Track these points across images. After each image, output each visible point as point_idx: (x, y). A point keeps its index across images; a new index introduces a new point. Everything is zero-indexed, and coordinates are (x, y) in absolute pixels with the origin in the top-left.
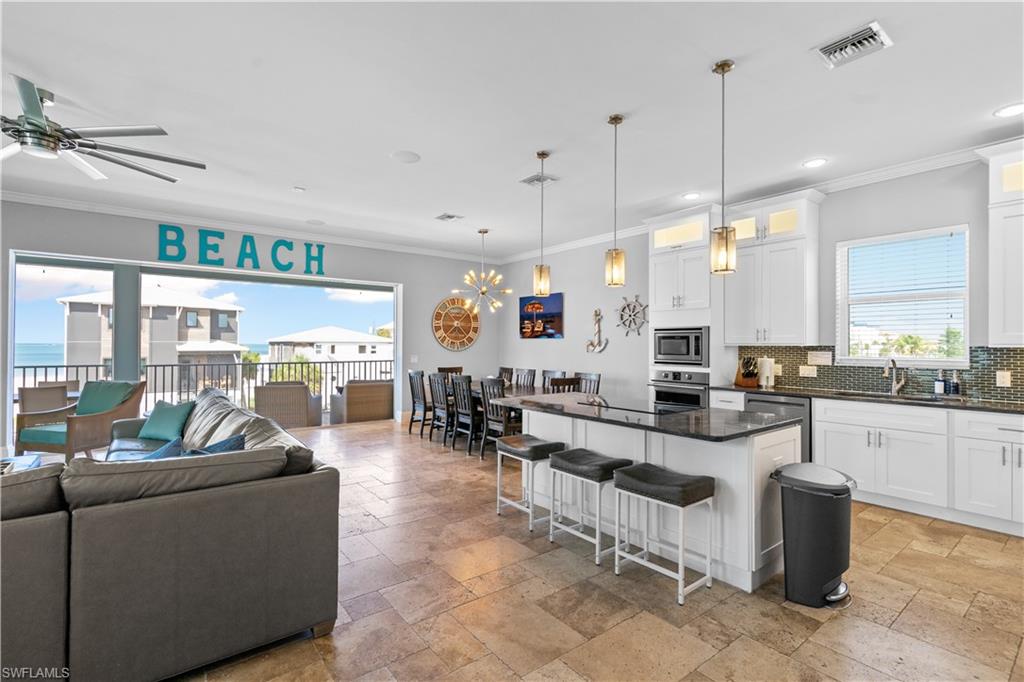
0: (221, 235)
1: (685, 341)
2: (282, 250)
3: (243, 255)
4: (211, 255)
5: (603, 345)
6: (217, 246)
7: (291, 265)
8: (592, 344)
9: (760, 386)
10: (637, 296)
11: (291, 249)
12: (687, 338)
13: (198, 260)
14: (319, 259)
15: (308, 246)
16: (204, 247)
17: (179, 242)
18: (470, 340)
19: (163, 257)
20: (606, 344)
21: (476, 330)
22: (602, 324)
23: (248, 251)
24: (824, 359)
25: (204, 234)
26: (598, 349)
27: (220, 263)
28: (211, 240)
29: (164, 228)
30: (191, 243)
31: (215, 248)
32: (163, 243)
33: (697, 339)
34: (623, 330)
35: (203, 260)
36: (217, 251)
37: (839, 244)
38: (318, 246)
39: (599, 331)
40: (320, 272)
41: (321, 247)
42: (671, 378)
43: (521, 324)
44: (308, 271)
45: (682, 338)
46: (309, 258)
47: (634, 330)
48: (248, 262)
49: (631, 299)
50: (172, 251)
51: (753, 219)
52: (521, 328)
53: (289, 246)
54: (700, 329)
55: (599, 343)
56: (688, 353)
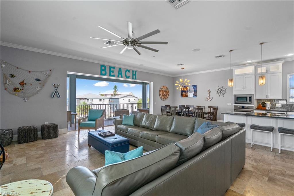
0: (114, 68)
1: (246, 98)
2: (127, 72)
3: (119, 74)
4: (112, 74)
5: (211, 100)
6: (113, 71)
7: (129, 76)
8: (207, 99)
9: (266, 109)
10: (223, 86)
11: (129, 72)
12: (247, 97)
13: (109, 75)
14: (135, 75)
15: (133, 71)
16: (110, 71)
17: (105, 70)
18: (167, 97)
19: (101, 74)
20: (212, 99)
21: (168, 95)
22: (210, 93)
23: (120, 73)
24: (284, 102)
25: (111, 67)
26: (209, 100)
27: (114, 76)
28: (112, 70)
29: (102, 66)
30: (108, 70)
31: (113, 72)
32: (102, 70)
33: (250, 97)
34: (218, 95)
35: (110, 75)
36: (113, 73)
37: (288, 74)
38: (135, 71)
39: (210, 95)
40: (135, 79)
41: (136, 72)
42: (241, 107)
43: (181, 93)
44: (133, 79)
45: (245, 97)
46: (133, 75)
47: (222, 95)
48: (120, 75)
49: (221, 87)
50: (103, 72)
51: (265, 68)
52: (181, 94)
53: (129, 71)
54: (251, 95)
55: (210, 99)
56: (247, 101)
